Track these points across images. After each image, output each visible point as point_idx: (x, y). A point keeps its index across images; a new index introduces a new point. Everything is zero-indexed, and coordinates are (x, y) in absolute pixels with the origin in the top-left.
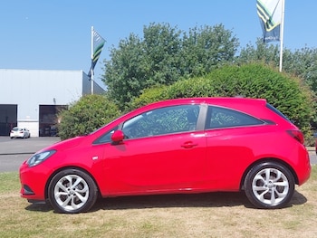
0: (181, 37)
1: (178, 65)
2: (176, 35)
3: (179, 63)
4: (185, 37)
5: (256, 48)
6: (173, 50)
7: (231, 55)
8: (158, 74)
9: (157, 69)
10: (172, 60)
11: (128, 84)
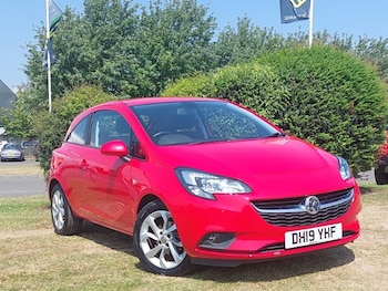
0: (139, 12)
1: (136, 52)
2: (132, 11)
3: (138, 48)
4: (144, 14)
5: (236, 31)
6: (128, 30)
7: (207, 40)
8: (108, 64)
9: (107, 56)
10: (127, 45)
11: (65, 79)
